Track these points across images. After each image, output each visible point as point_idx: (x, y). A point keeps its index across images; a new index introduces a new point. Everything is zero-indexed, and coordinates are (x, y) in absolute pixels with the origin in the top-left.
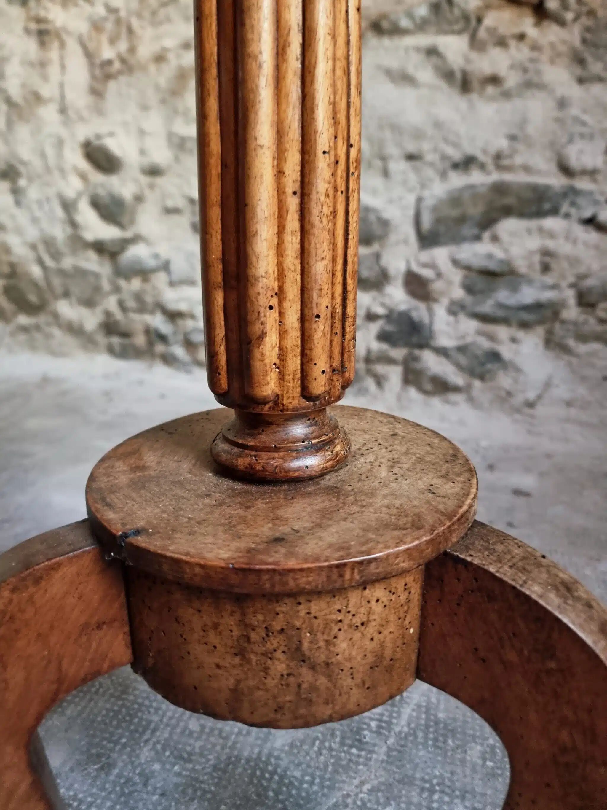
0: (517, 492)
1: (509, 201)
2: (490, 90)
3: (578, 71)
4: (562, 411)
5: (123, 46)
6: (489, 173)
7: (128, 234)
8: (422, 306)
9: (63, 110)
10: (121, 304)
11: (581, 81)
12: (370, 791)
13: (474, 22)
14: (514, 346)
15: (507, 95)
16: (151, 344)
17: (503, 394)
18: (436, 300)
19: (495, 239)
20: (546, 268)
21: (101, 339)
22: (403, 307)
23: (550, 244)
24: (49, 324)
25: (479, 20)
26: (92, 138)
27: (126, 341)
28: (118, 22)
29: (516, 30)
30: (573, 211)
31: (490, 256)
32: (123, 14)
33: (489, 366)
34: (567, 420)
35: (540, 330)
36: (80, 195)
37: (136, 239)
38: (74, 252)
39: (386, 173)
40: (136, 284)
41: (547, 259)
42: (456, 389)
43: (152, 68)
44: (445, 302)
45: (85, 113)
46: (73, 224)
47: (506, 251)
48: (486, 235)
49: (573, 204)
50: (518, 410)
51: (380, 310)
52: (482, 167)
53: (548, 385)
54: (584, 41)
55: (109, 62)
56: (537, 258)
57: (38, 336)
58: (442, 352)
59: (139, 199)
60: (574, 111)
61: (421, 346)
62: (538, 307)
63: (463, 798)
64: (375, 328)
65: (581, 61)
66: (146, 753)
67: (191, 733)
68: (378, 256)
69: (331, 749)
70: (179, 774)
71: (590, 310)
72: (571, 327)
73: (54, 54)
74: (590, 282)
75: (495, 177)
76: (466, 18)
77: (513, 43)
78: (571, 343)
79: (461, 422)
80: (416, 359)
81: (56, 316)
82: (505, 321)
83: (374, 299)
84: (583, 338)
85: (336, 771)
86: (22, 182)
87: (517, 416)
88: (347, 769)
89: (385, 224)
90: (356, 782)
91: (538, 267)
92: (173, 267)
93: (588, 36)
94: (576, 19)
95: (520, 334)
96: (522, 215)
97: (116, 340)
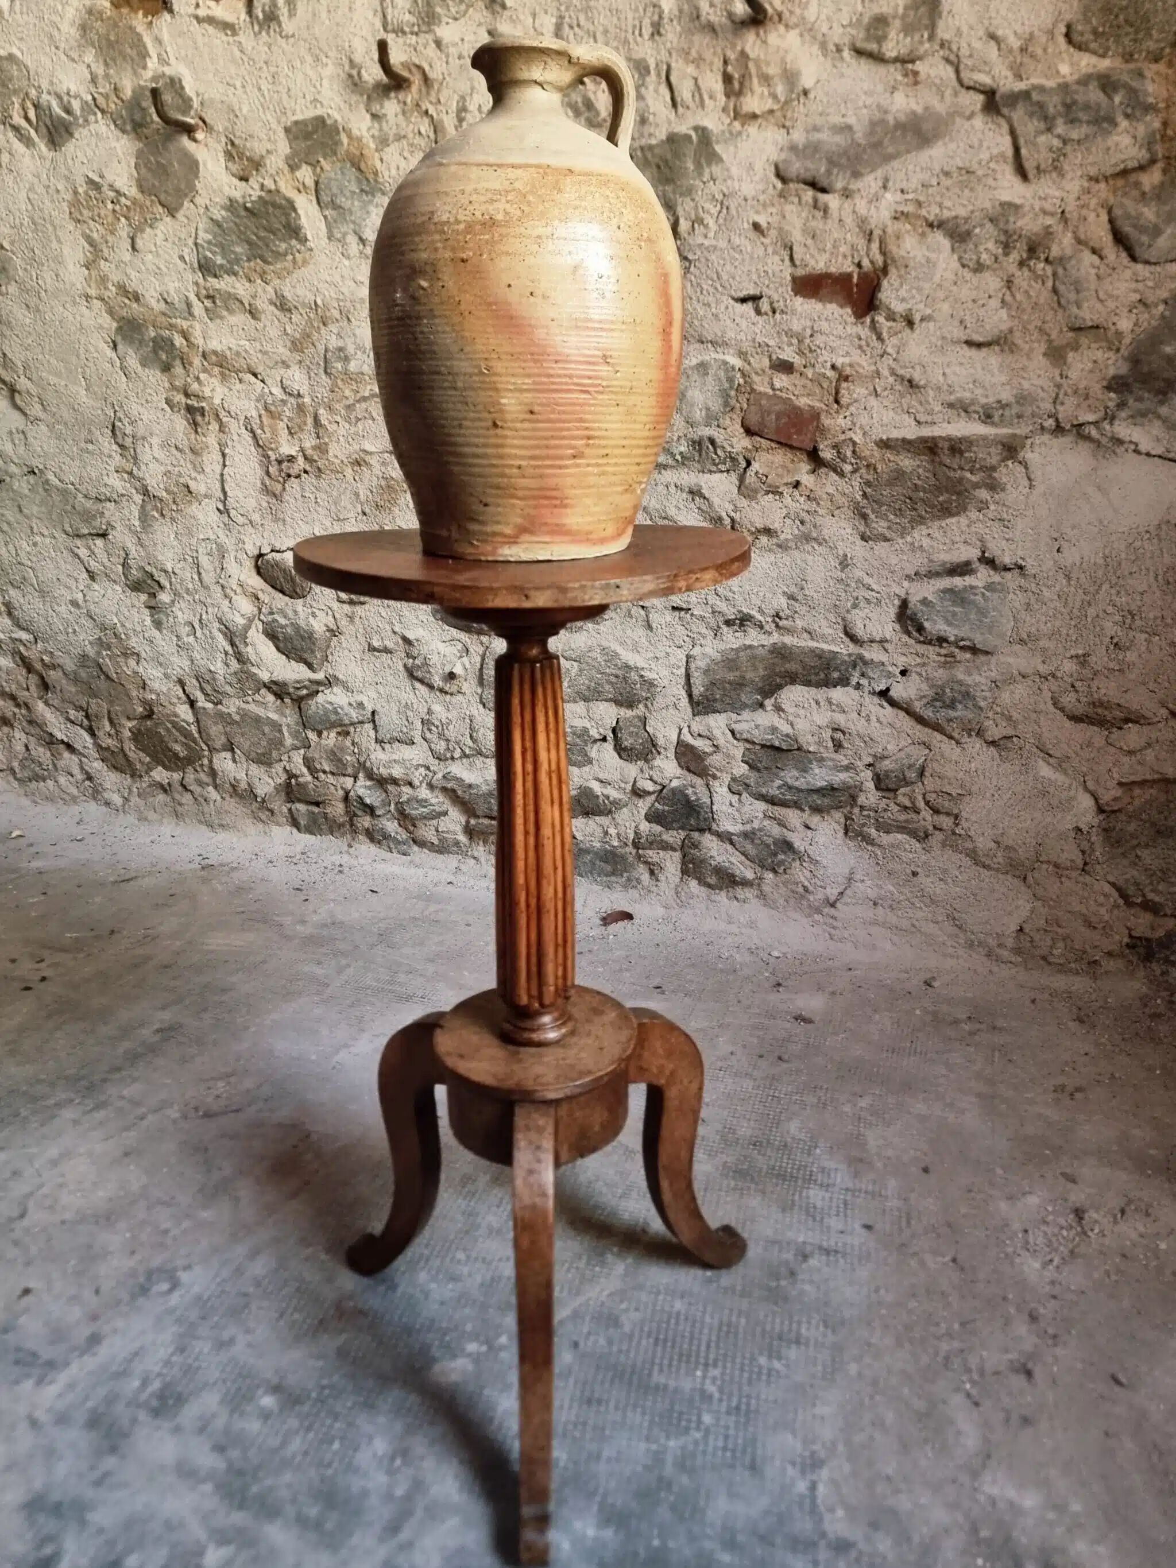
0: (799, 1018)
1: (792, 666)
2: (764, 539)
3: (862, 528)
4: (869, 913)
5: (309, 442)
6: (770, 633)
7: (320, 676)
8: (698, 781)
9: (224, 511)
10: (308, 763)
11: (864, 538)
12: (610, 1295)
13: (744, 464)
14: (809, 832)
15: (783, 547)
16: (352, 816)
17: (801, 890)
18: (714, 777)
19: (778, 709)
20: (838, 746)
21: (281, 807)
22: (675, 783)
23: (841, 719)
24: (200, 783)
25: (749, 464)
26: (266, 550)
27: (316, 810)
28: (301, 409)
29: (790, 479)
30: (864, 682)
31: (774, 730)
32: (307, 400)
33: (781, 857)
34: (875, 923)
35: (838, 815)
36: (251, 621)
37: (329, 682)
38: (242, 693)
39: (650, 627)
40: (331, 739)
41: (839, 735)
42: (745, 883)
43: (349, 472)
44: (727, 778)
45: (256, 517)
46: (240, 658)
47: (792, 725)
48: (769, 703)
49: (863, 675)
50: (818, 911)
51: (649, 786)
52: (761, 627)
53: (850, 879)
54: (865, 495)
55: (291, 459)
56: (827, 734)
57: (187, 798)
58: (725, 837)
59: (334, 632)
60: (858, 573)
61: (702, 831)
62: (831, 790)
63: (682, 1297)
64: (644, 805)
65: (864, 517)
66: (423, 1276)
67: (459, 1261)
68: (644, 721)
69: (577, 1268)
70: (452, 1290)
71: (891, 795)
72: (872, 814)
73: (212, 439)
74: (887, 765)
75: (776, 638)
76: (733, 459)
77: (786, 491)
78: (873, 832)
79: (752, 924)
80: (696, 846)
81: (213, 773)
82: (797, 805)
83: (642, 771)
84: (885, 828)
85: (581, 1283)
86: (164, 597)
87: (817, 917)
88: (591, 1280)
89: (651, 684)
90: (598, 1290)
91: (830, 744)
92: (382, 720)
93: (868, 490)
94: (854, 471)
95: (815, 820)
96: (808, 683)
97: (302, 807)
